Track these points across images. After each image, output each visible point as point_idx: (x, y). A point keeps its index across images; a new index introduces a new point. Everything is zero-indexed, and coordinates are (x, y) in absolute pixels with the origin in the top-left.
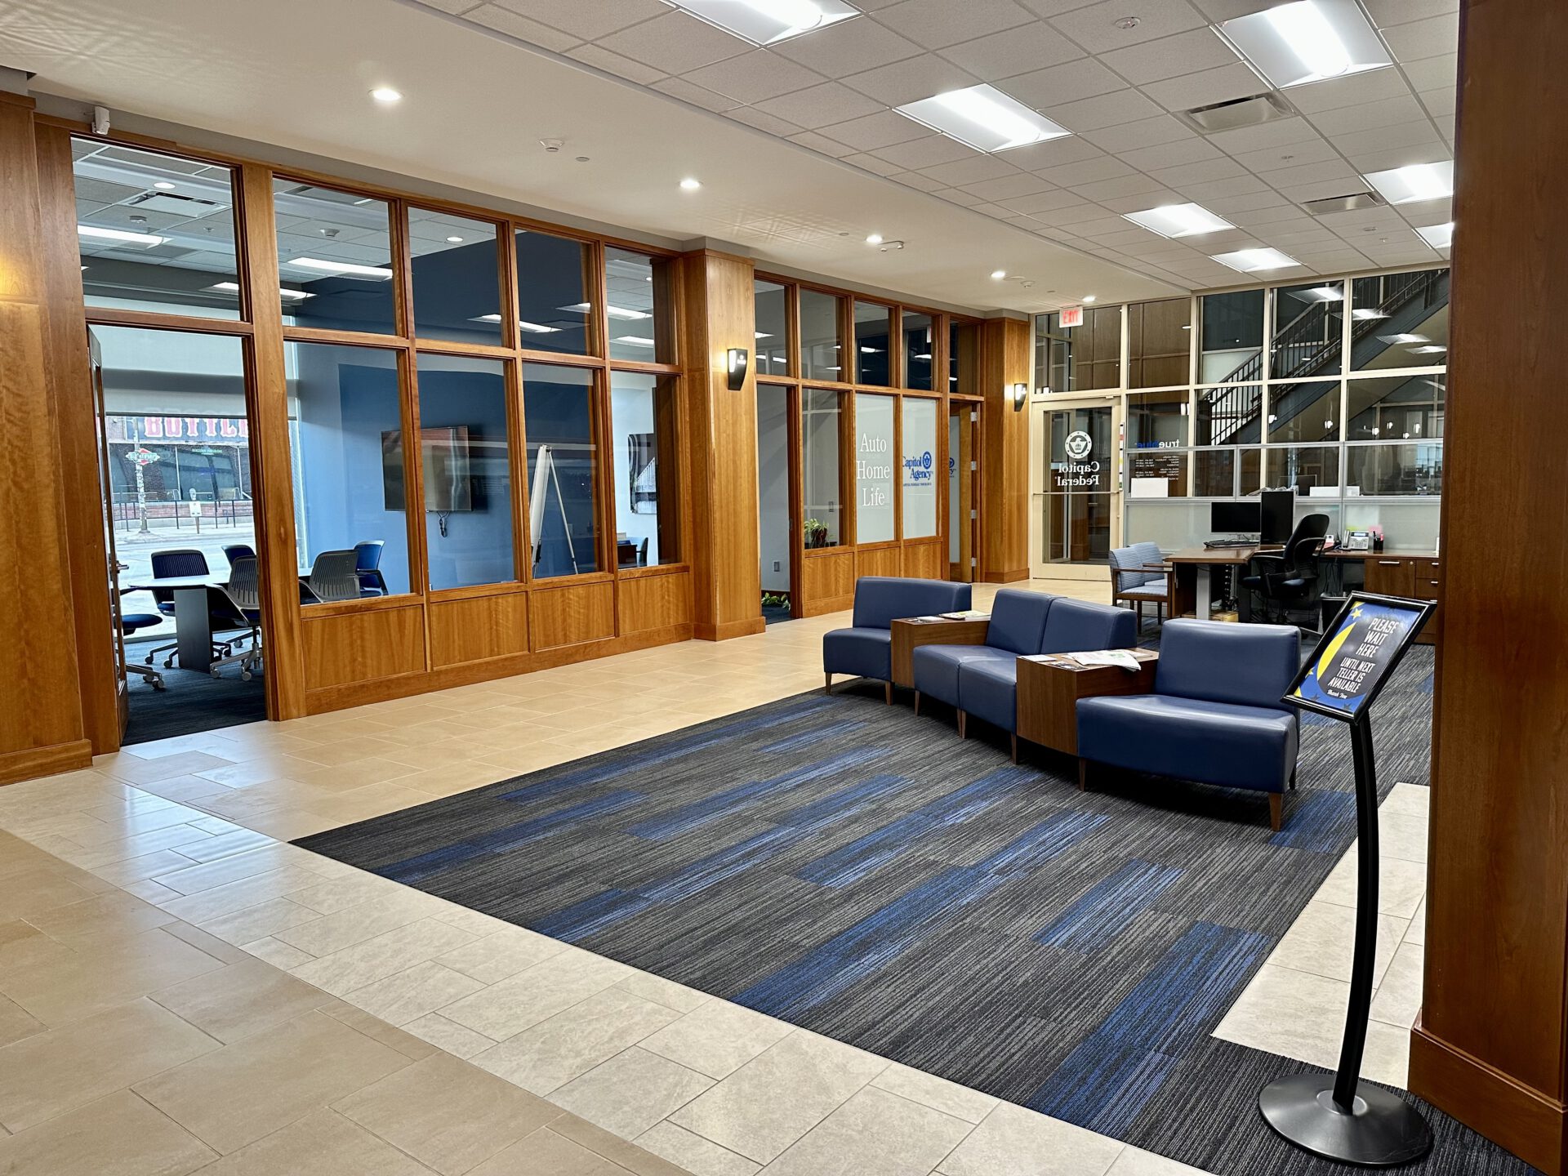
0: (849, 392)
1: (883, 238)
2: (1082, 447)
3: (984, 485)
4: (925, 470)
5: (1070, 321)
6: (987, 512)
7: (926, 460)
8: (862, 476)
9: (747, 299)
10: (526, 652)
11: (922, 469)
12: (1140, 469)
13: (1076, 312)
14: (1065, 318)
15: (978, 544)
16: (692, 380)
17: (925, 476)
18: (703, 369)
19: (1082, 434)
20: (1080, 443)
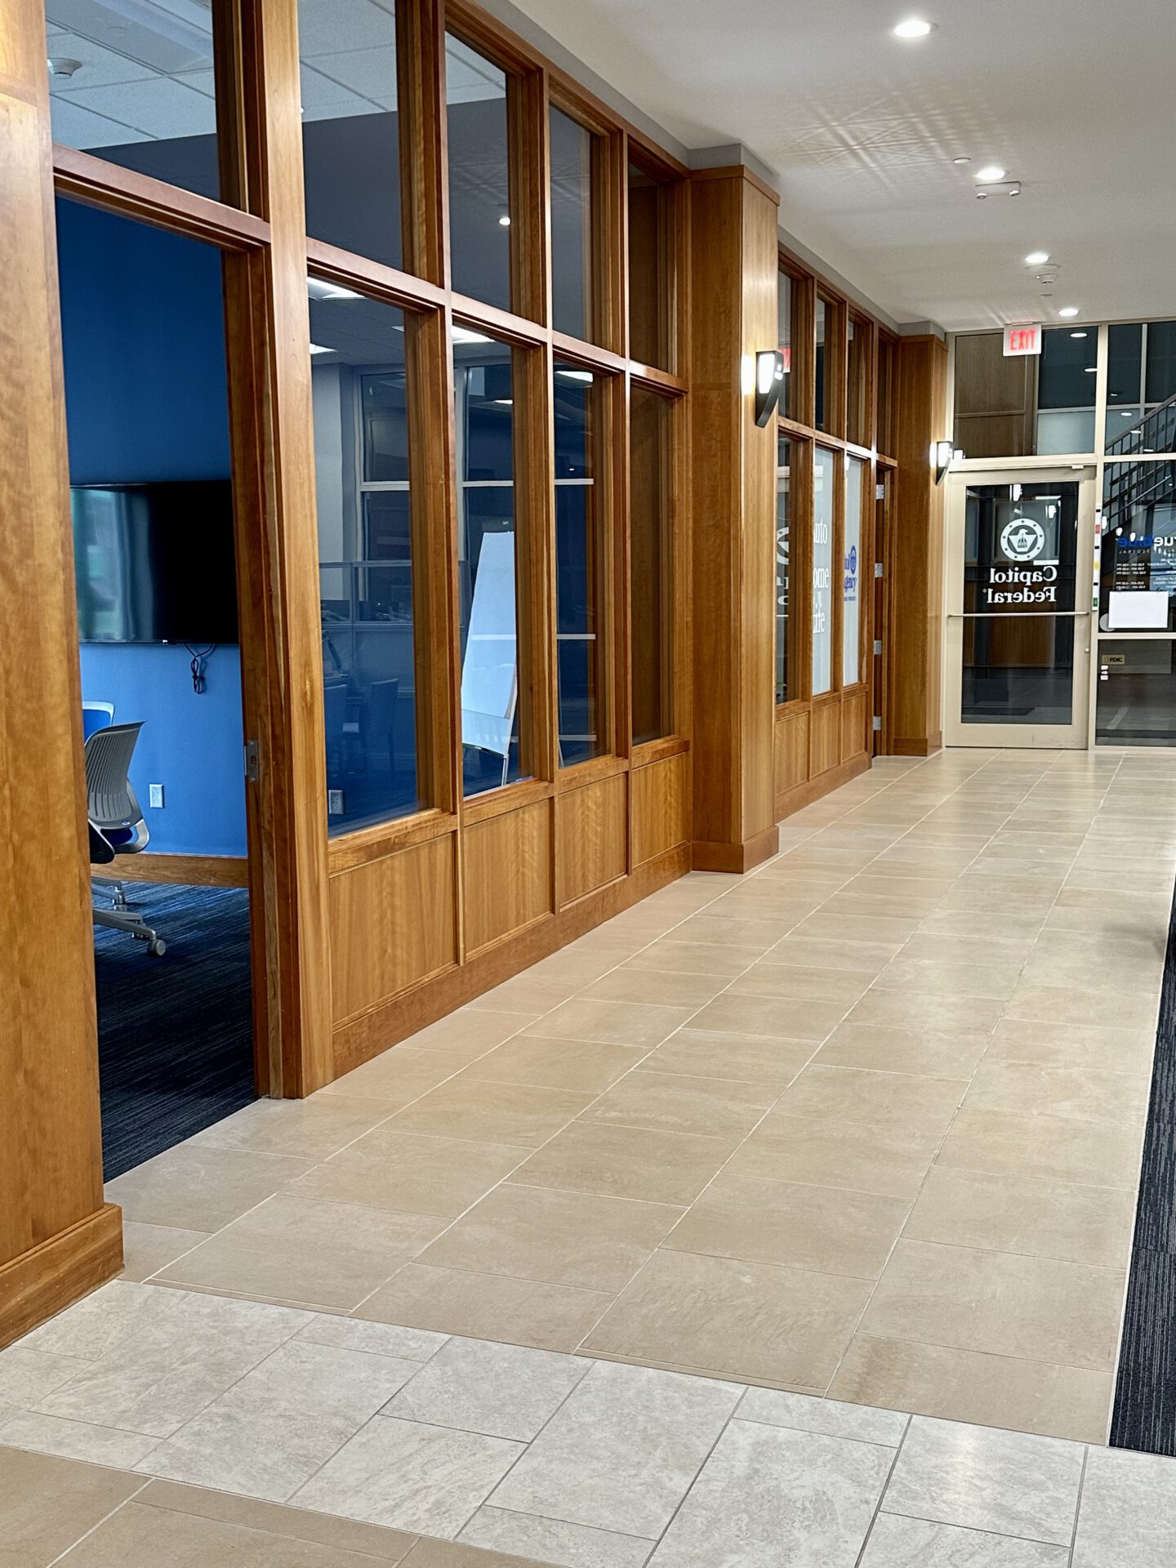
0: (806, 440)
2: (1029, 545)
4: (852, 576)
5: (1021, 346)
7: (853, 560)
10: (548, 914)
11: (850, 573)
12: (1124, 578)
13: (1033, 332)
14: (1013, 340)
16: (701, 405)
17: (852, 585)
18: (729, 386)
19: (1029, 522)
20: (1026, 537)
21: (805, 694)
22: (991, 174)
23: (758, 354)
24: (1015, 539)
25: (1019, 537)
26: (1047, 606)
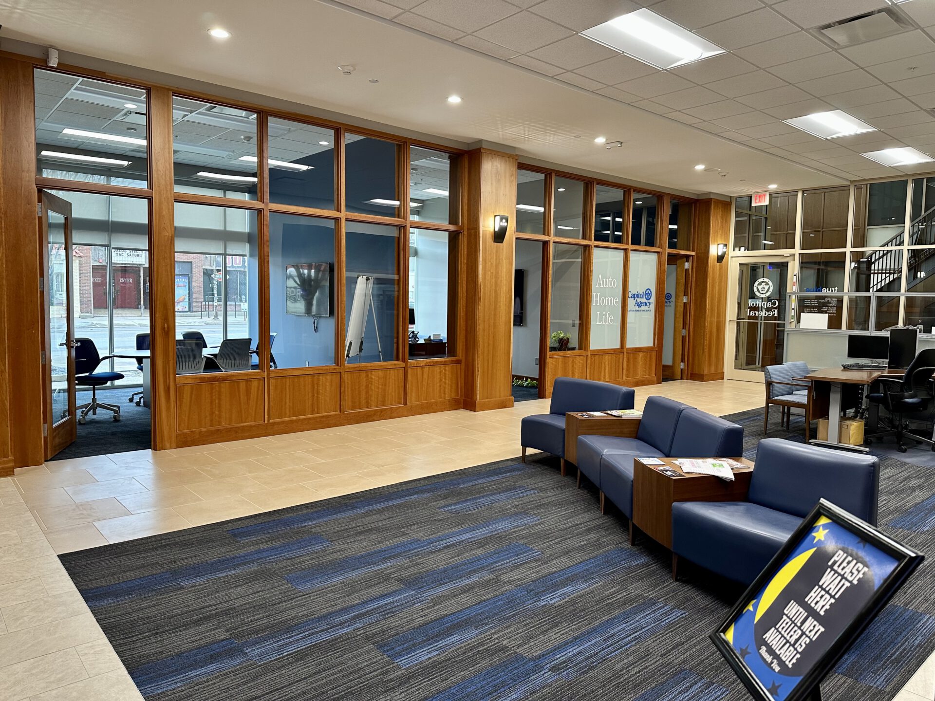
0: (589, 246)
1: (607, 140)
2: (766, 290)
3: (692, 313)
4: (647, 301)
5: (760, 201)
6: (694, 331)
7: (648, 294)
8: (596, 303)
9: (511, 182)
10: (338, 412)
11: (644, 300)
12: (807, 307)
13: (764, 195)
14: (756, 199)
15: (686, 353)
16: (469, 235)
17: (646, 305)
18: (476, 228)
19: (766, 280)
20: (765, 286)
21: (586, 348)
22: (600, 140)
23: (495, 216)
24: (760, 287)
25: (762, 286)
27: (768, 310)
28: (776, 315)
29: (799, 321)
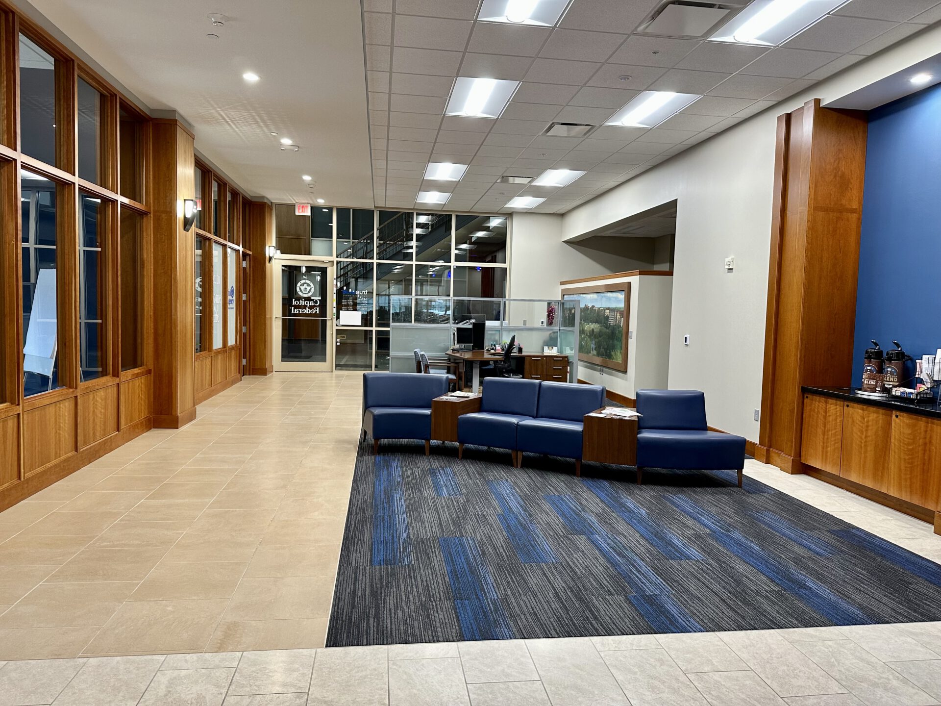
0: (209, 239)
1: (293, 142)
2: (308, 290)
4: (232, 299)
5: (302, 211)
7: (232, 292)
9: (191, 163)
11: (231, 297)
12: (345, 305)
13: (307, 207)
14: (299, 209)
15: (248, 350)
16: (157, 220)
18: (171, 212)
19: (308, 282)
20: (307, 287)
21: (210, 348)
22: (286, 142)
23: (185, 200)
24: (302, 288)
25: (304, 287)
26: (315, 315)
27: (311, 307)
28: (318, 312)
29: (338, 317)
